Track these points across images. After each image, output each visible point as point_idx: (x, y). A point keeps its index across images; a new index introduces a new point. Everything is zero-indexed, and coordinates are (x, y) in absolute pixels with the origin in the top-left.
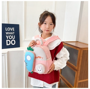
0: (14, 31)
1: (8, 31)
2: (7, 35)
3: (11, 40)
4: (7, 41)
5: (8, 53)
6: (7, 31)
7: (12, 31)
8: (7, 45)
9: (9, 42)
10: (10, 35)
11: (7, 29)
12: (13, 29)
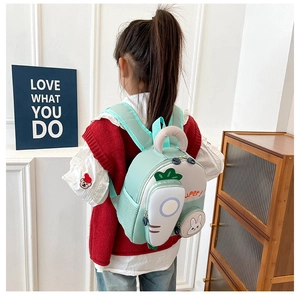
0: (57, 93)
1: (38, 92)
2: (36, 105)
3: (47, 122)
4: (35, 123)
5: (35, 162)
6: (35, 92)
7: (53, 92)
9: (40, 129)
10: (45, 104)
11: (35, 86)
12: (56, 85)
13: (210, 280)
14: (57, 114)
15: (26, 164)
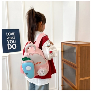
0: (14, 36)
1: (9, 36)
2: (8, 40)
3: (12, 44)
4: (8, 45)
7: (13, 36)
8: (9, 49)
9: (10, 47)
10: (10, 40)
11: (8, 34)
12: (14, 34)
13: (63, 86)
14: (14, 42)
15: (7, 56)
